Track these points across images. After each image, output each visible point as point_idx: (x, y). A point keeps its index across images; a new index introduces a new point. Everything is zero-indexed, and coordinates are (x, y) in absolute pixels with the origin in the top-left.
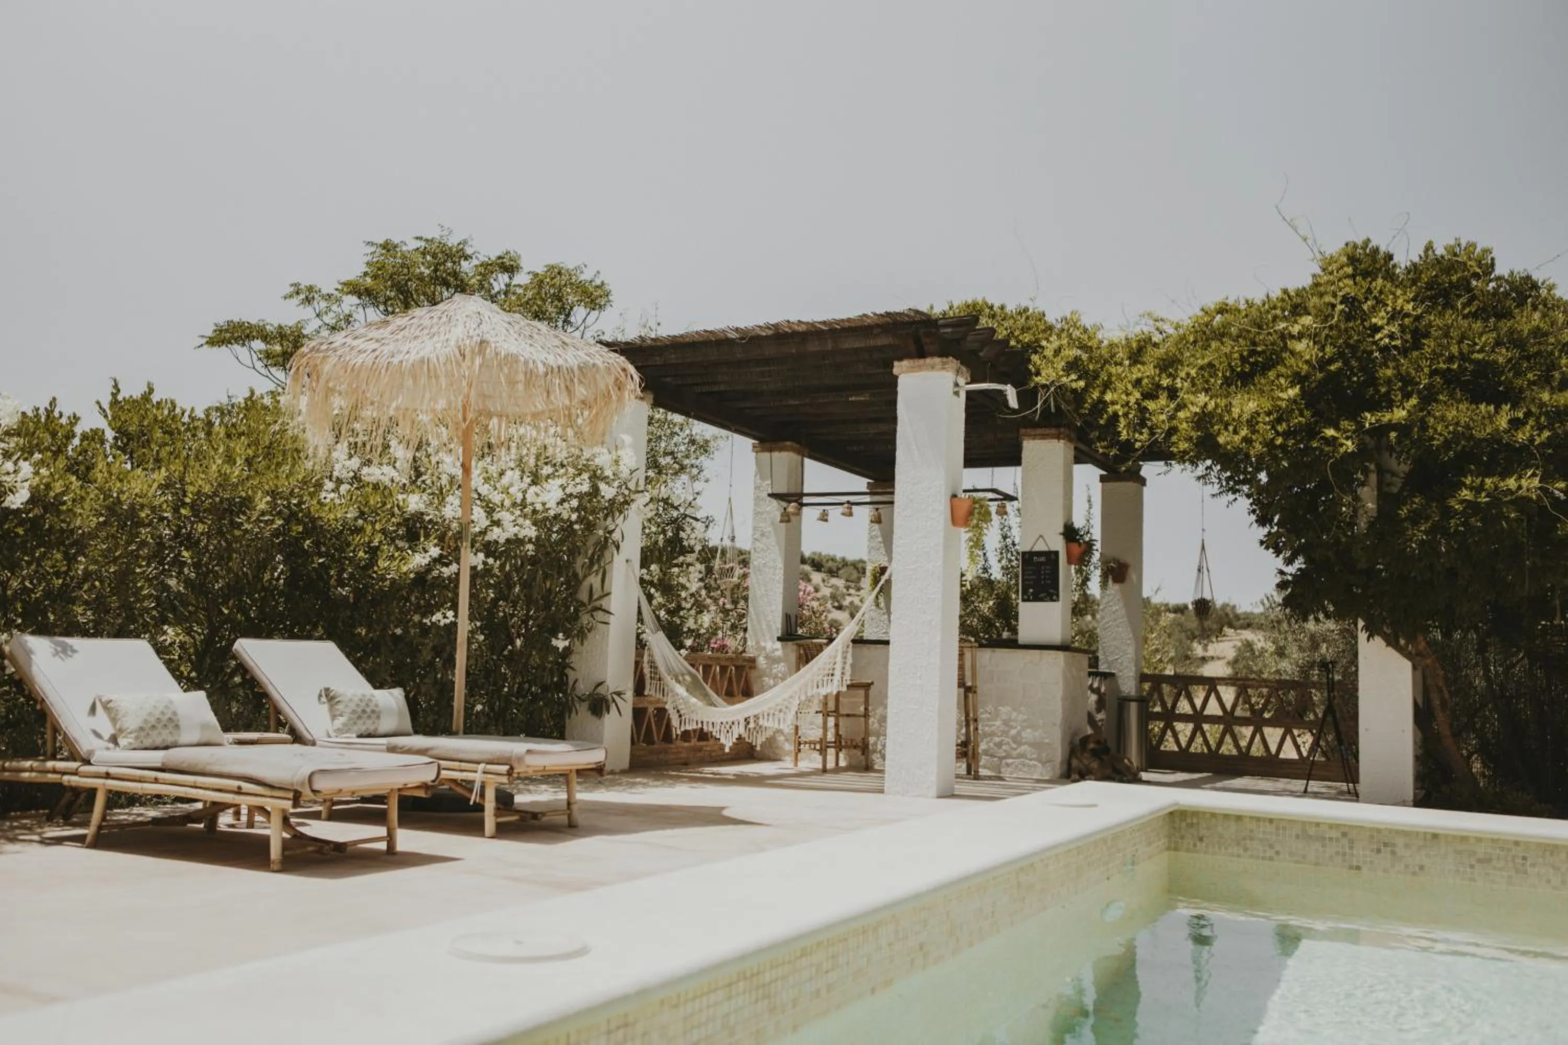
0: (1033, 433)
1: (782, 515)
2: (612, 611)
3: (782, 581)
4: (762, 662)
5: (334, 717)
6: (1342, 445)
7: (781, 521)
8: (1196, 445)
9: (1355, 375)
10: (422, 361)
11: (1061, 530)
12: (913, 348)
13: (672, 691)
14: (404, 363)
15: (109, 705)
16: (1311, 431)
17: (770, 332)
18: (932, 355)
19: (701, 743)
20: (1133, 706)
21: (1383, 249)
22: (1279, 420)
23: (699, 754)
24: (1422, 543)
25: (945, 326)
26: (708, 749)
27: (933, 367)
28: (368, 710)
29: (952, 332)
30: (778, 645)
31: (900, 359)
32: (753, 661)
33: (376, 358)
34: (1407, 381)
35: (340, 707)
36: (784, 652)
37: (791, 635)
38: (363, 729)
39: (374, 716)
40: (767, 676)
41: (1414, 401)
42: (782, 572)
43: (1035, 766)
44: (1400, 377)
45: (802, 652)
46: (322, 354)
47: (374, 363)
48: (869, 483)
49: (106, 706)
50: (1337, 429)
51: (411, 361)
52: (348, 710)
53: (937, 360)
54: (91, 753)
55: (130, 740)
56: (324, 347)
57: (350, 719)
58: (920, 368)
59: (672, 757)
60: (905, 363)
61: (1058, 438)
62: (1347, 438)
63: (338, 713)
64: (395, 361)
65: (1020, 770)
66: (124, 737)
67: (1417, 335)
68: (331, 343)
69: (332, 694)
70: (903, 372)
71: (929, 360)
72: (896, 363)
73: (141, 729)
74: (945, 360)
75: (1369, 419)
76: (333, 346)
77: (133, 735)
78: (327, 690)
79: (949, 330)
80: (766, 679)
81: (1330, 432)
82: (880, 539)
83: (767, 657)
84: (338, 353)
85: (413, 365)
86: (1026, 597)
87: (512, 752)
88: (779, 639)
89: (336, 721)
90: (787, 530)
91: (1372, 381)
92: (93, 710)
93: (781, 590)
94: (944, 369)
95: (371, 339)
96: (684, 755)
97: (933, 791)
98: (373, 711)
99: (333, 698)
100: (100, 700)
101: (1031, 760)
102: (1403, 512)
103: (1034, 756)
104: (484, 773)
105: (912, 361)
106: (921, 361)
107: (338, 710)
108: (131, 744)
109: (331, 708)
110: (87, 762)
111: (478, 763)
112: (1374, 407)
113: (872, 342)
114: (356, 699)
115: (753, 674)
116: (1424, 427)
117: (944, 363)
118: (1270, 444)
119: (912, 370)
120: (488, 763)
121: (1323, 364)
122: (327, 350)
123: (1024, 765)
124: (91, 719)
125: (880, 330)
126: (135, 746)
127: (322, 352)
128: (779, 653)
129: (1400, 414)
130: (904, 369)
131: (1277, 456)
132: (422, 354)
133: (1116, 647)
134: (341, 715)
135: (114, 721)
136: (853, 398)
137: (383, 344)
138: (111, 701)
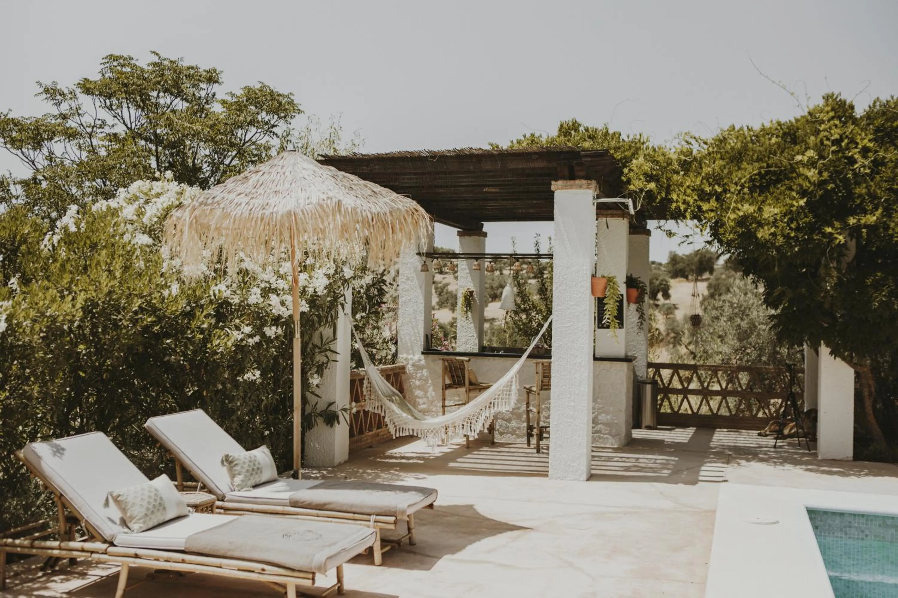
0: (605, 213)
1: (423, 266)
2: (338, 352)
3: (423, 312)
4: (409, 369)
5: (233, 476)
6: (836, 238)
7: (422, 271)
8: (739, 236)
9: (841, 192)
10: (289, 213)
11: (625, 280)
12: (566, 172)
13: (389, 408)
14: (275, 215)
15: (119, 499)
16: (812, 228)
17: (454, 154)
18: (580, 178)
19: (379, 430)
20: (649, 387)
21: (848, 102)
22: (791, 220)
23: (378, 438)
24: (881, 302)
25: (586, 156)
26: (382, 434)
27: (581, 187)
28: (255, 468)
29: (591, 161)
30: (422, 357)
31: (556, 180)
32: (403, 368)
33: (251, 210)
34: (873, 197)
35: (238, 468)
36: (426, 362)
37: (429, 350)
38: (253, 482)
39: (259, 471)
40: (413, 378)
41: (880, 211)
42: (423, 305)
43: (607, 438)
44: (869, 194)
45: (446, 364)
46: (209, 207)
47: (250, 214)
48: (458, 232)
49: (116, 500)
50: (833, 227)
51: (280, 213)
52: (244, 470)
53: (584, 182)
54: (113, 537)
55: (141, 525)
56: (210, 201)
57: (246, 476)
58: (571, 187)
59: (363, 443)
60: (560, 183)
61: (623, 217)
62: (840, 234)
63: (236, 472)
64: (267, 212)
65: (597, 441)
66: (134, 523)
67: (877, 164)
68: (214, 198)
69: (230, 459)
70: (558, 189)
71: (577, 182)
72: (553, 183)
73: (146, 515)
74: (589, 182)
75: (852, 221)
76: (216, 200)
77: (141, 521)
78: (227, 456)
79: (589, 159)
80: (414, 380)
81: (829, 230)
82: (468, 271)
83: (413, 365)
84: (222, 206)
85: (282, 216)
86: (600, 325)
87: (396, 508)
88: (423, 353)
89: (236, 479)
90: (426, 276)
91: (851, 195)
92: (107, 504)
93: (423, 318)
94: (588, 188)
95: (240, 194)
96: (369, 441)
97: (584, 476)
98: (258, 468)
99: (231, 462)
100: (112, 495)
101: (604, 434)
102: (869, 282)
103: (607, 432)
104: (375, 522)
105: (565, 182)
106: (572, 182)
107: (236, 470)
108: (141, 527)
109: (231, 470)
110: (112, 544)
111: (370, 515)
112: (853, 213)
113: (531, 165)
114: (247, 461)
115: (404, 377)
116: (887, 228)
117: (589, 184)
118: (787, 237)
119: (565, 187)
120: (377, 515)
121: (821, 184)
122: (212, 203)
123: (600, 438)
124: (107, 509)
125: (537, 156)
126: (145, 529)
127: (209, 205)
128: (423, 362)
129: (872, 219)
130: (560, 187)
131: (791, 244)
132: (288, 208)
133: (634, 347)
134: (239, 474)
135: (124, 510)
136: (487, 190)
137: (252, 198)
138: (120, 495)
